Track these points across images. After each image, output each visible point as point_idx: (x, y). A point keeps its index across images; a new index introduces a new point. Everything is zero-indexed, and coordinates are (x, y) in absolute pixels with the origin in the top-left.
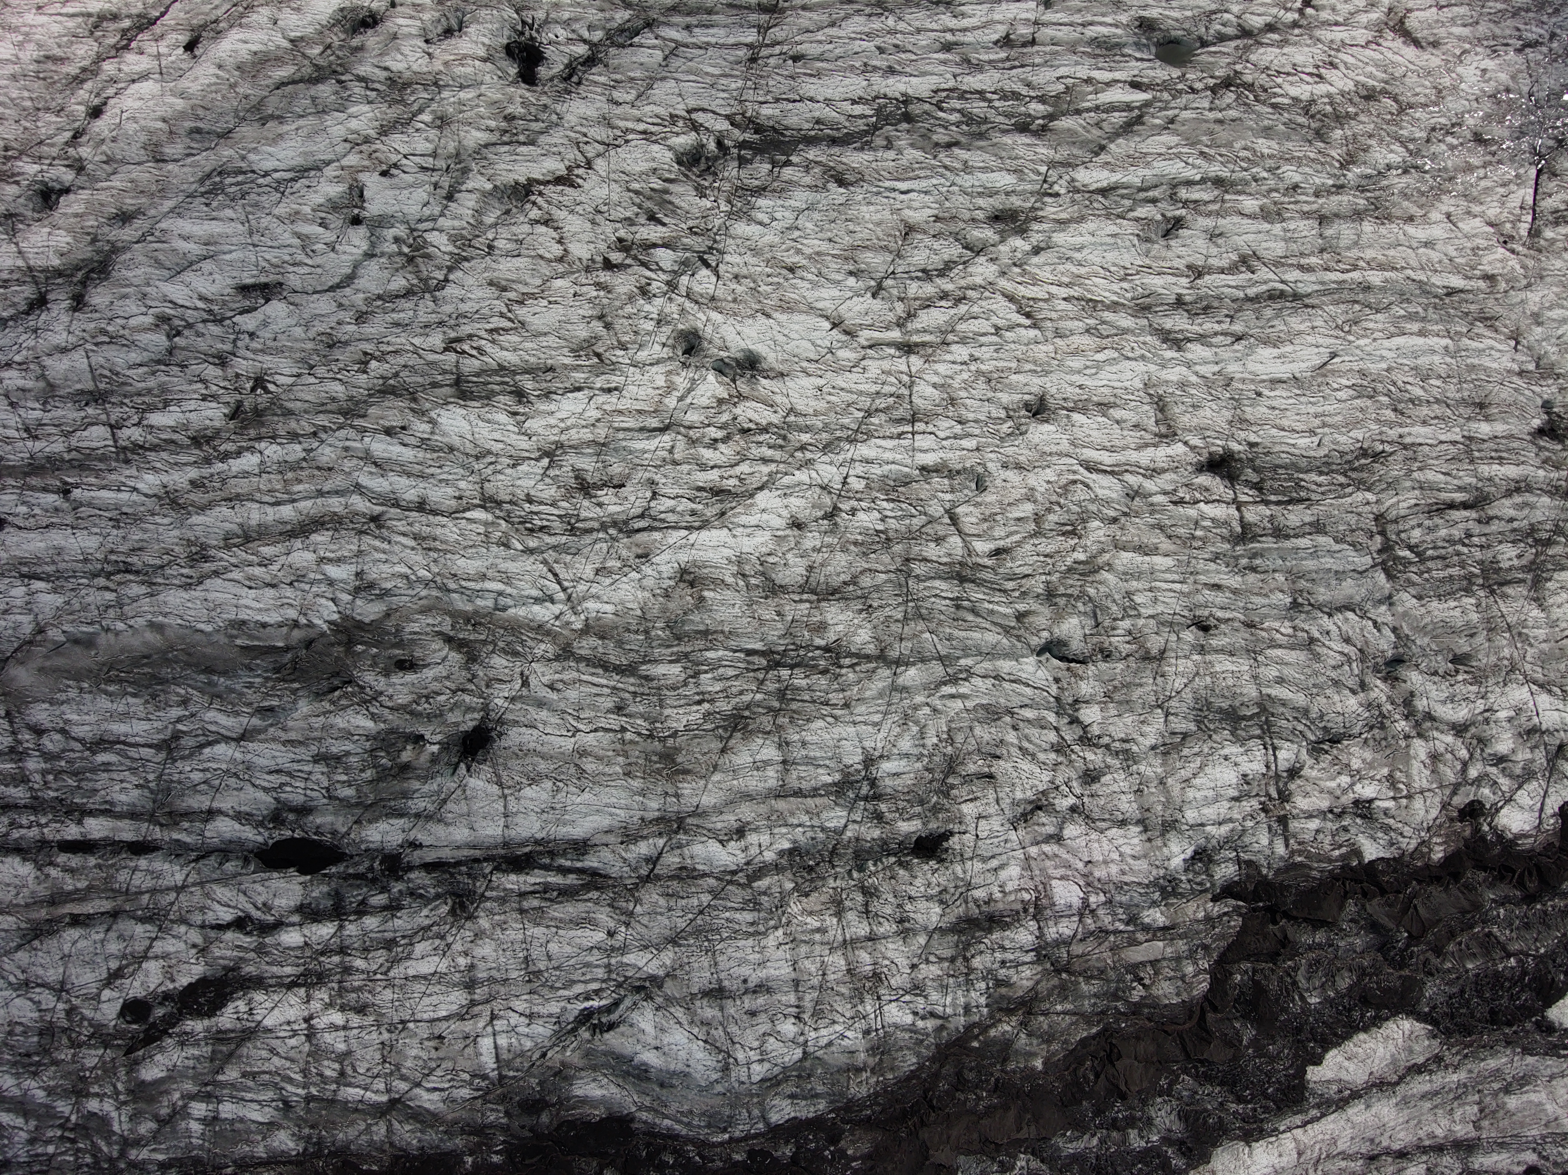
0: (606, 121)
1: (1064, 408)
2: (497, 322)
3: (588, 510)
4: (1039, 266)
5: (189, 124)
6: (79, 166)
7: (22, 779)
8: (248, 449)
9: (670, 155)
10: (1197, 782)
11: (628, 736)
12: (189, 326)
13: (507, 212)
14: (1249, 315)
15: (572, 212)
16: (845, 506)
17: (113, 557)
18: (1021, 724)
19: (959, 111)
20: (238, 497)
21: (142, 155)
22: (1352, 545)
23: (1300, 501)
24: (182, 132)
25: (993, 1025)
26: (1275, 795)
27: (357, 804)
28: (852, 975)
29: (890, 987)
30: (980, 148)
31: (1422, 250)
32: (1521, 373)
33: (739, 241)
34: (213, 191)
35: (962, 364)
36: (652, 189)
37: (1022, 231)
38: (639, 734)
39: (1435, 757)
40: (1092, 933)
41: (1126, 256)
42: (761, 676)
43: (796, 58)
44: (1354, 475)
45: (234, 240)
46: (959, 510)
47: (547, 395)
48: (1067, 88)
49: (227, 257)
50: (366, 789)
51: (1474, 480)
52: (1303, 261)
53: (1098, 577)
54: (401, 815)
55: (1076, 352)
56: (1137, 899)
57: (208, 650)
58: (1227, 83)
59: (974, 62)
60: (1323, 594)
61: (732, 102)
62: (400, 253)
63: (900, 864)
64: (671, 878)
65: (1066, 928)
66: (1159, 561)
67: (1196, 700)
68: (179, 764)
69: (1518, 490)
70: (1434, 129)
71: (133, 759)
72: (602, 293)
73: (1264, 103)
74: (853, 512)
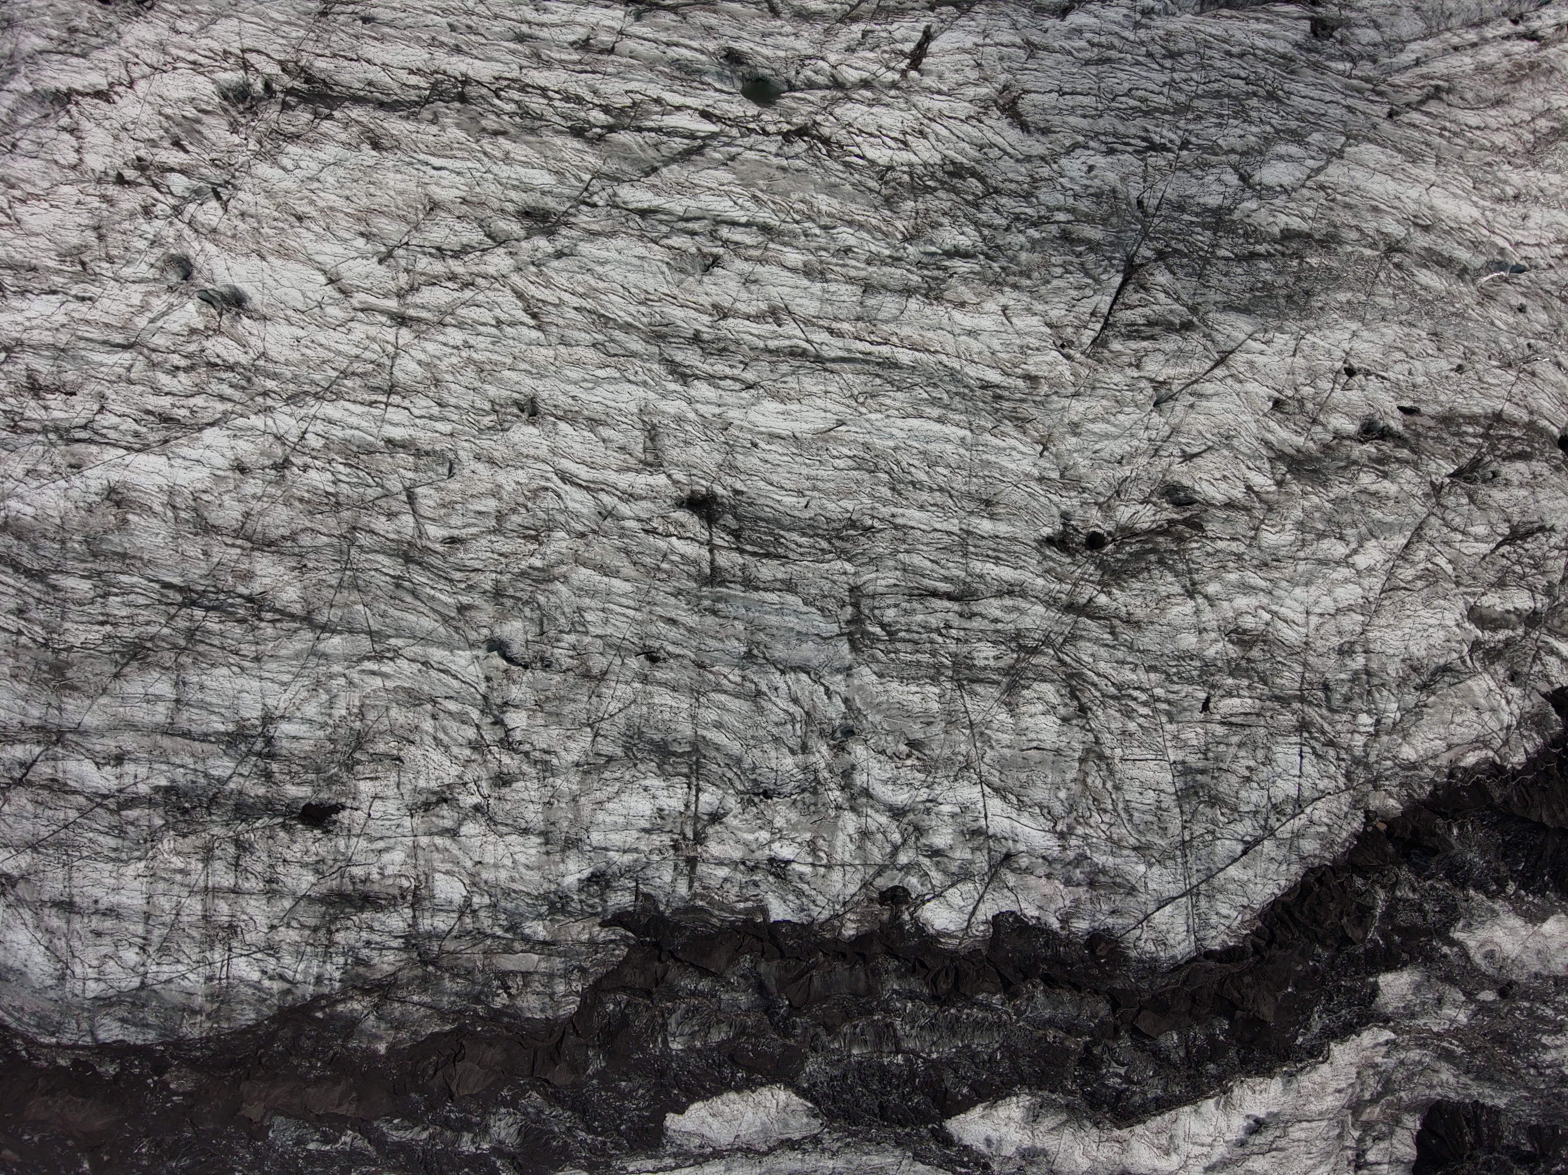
0: (161, 47)
1: (553, 415)
3: (33, 410)
4: (556, 271)
9: (212, 87)
10: (610, 806)
11: (23, 640)
13: (45, 116)
14: (764, 366)
15: (98, 125)
16: (298, 460)
18: (442, 715)
19: (516, 102)
22: (821, 610)
23: (777, 556)
25: (343, 1001)
26: (690, 835)
28: (208, 922)
29: (243, 941)
30: (527, 143)
31: (963, 338)
33: (256, 181)
35: (454, 347)
36: (184, 117)
37: (550, 233)
38: (34, 641)
39: (865, 834)
40: (469, 933)
41: (651, 281)
42: (172, 611)
43: (366, 20)
44: (838, 543)
46: (419, 490)
47: (23, 293)
48: (634, 103)
51: (963, 574)
52: (834, 325)
53: (551, 587)
55: (577, 363)
56: (523, 908)
58: (802, 132)
59: (545, 57)
60: (780, 651)
61: (289, 49)
63: (283, 826)
64: (43, 787)
65: (442, 922)
66: (617, 584)
67: (629, 727)
69: (1010, 593)
70: (1017, 218)
72: (104, 206)
73: (836, 159)
74: (305, 468)
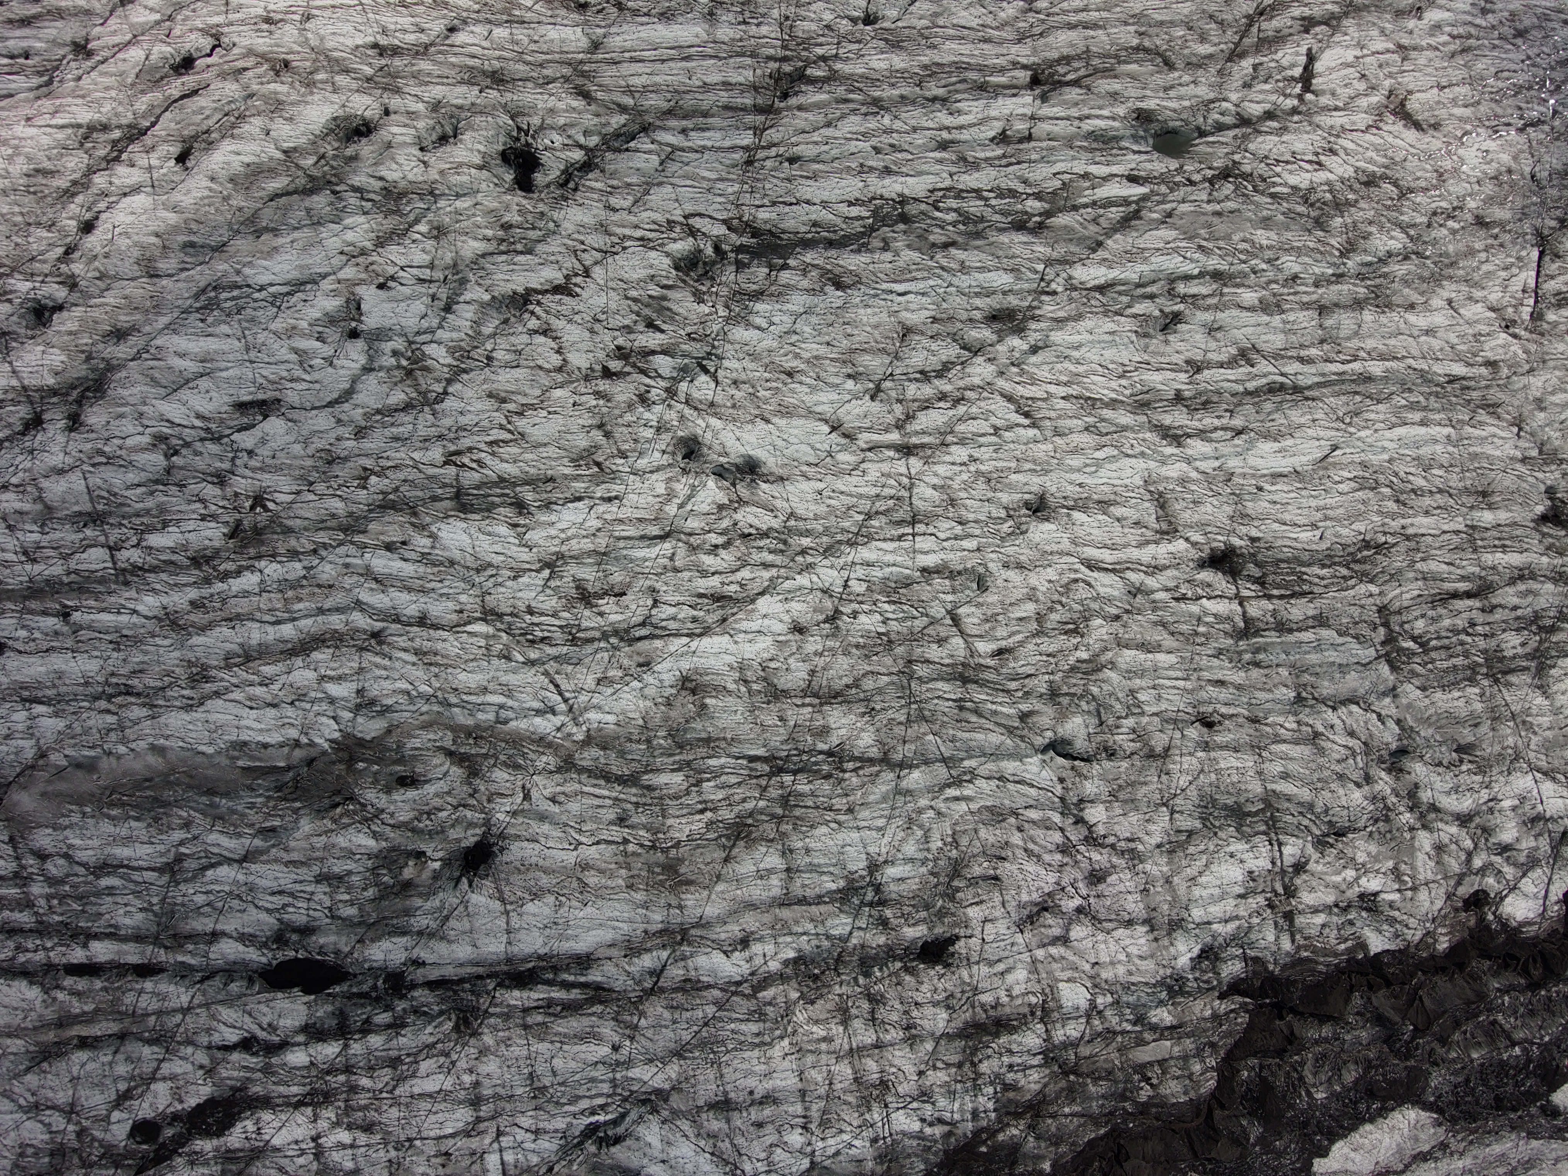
0: (603, 228)
1: (1064, 507)
2: (497, 434)
3: (589, 620)
4: (1037, 366)
5: (182, 238)
6: (72, 283)
7: (27, 904)
8: (248, 568)
9: (667, 261)
10: (1203, 880)
11: (631, 848)
12: (187, 445)
13: (506, 321)
14: (1249, 409)
15: (570, 321)
16: (847, 609)
17: (114, 680)
18: (1026, 825)
19: (956, 210)
20: (239, 617)
21: (136, 271)
22: (1356, 637)
23: (1303, 594)
24: (175, 246)
25: (1002, 1130)
26: (1280, 890)
27: (360, 923)
28: (859, 1084)
29: (897, 1094)
30: (977, 248)
31: (1423, 338)
32: (1524, 460)
33: (738, 347)
34: (210, 306)
35: (961, 465)
36: (649, 296)
37: (1020, 330)
38: (642, 845)
39: (1440, 848)
40: (1099, 1034)
41: (1125, 353)
42: (764, 783)
43: (792, 160)
44: (1357, 567)
45: (231, 357)
46: (961, 611)
47: (547, 505)
48: (1064, 184)
49: (224, 374)
50: (368, 908)
51: (1477, 570)
52: (1303, 353)
53: (1101, 675)
54: (404, 934)
55: (1076, 451)
56: (1144, 999)
57: (210, 772)
58: (1225, 174)
59: (971, 160)
60: (1326, 688)
61: (729, 207)
62: (399, 367)
63: (906, 969)
64: (675, 990)
65: (1073, 1030)
66: (1161, 657)
67: (1202, 797)
68: (182, 887)
69: (1521, 578)
70: (1435, 214)
71: (137, 883)
72: (601, 402)
73: (1262, 193)
74: (855, 615)
